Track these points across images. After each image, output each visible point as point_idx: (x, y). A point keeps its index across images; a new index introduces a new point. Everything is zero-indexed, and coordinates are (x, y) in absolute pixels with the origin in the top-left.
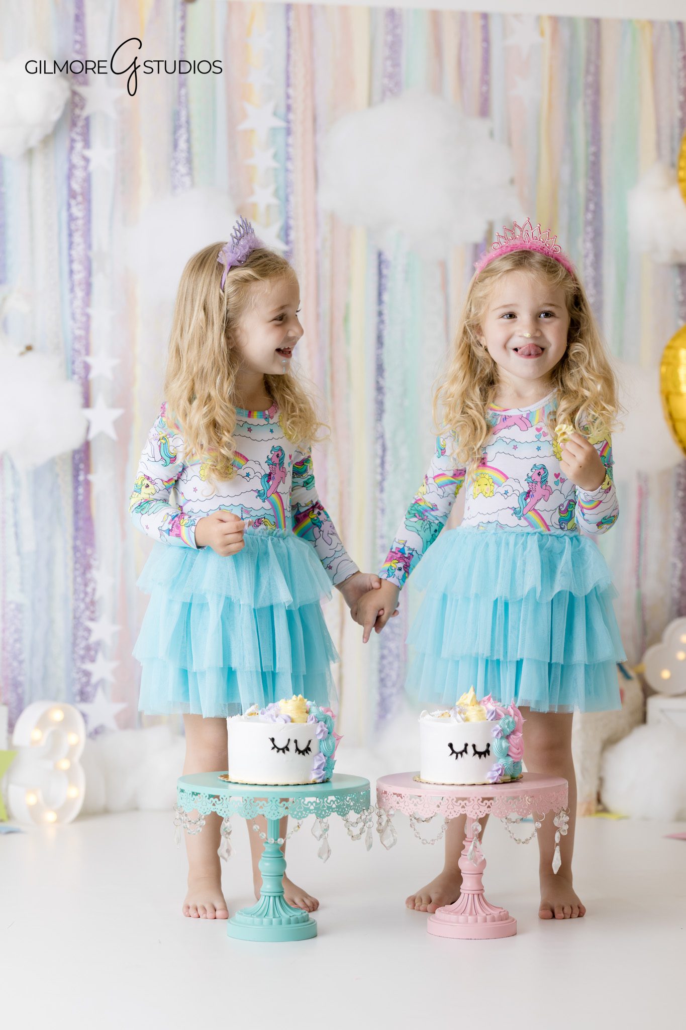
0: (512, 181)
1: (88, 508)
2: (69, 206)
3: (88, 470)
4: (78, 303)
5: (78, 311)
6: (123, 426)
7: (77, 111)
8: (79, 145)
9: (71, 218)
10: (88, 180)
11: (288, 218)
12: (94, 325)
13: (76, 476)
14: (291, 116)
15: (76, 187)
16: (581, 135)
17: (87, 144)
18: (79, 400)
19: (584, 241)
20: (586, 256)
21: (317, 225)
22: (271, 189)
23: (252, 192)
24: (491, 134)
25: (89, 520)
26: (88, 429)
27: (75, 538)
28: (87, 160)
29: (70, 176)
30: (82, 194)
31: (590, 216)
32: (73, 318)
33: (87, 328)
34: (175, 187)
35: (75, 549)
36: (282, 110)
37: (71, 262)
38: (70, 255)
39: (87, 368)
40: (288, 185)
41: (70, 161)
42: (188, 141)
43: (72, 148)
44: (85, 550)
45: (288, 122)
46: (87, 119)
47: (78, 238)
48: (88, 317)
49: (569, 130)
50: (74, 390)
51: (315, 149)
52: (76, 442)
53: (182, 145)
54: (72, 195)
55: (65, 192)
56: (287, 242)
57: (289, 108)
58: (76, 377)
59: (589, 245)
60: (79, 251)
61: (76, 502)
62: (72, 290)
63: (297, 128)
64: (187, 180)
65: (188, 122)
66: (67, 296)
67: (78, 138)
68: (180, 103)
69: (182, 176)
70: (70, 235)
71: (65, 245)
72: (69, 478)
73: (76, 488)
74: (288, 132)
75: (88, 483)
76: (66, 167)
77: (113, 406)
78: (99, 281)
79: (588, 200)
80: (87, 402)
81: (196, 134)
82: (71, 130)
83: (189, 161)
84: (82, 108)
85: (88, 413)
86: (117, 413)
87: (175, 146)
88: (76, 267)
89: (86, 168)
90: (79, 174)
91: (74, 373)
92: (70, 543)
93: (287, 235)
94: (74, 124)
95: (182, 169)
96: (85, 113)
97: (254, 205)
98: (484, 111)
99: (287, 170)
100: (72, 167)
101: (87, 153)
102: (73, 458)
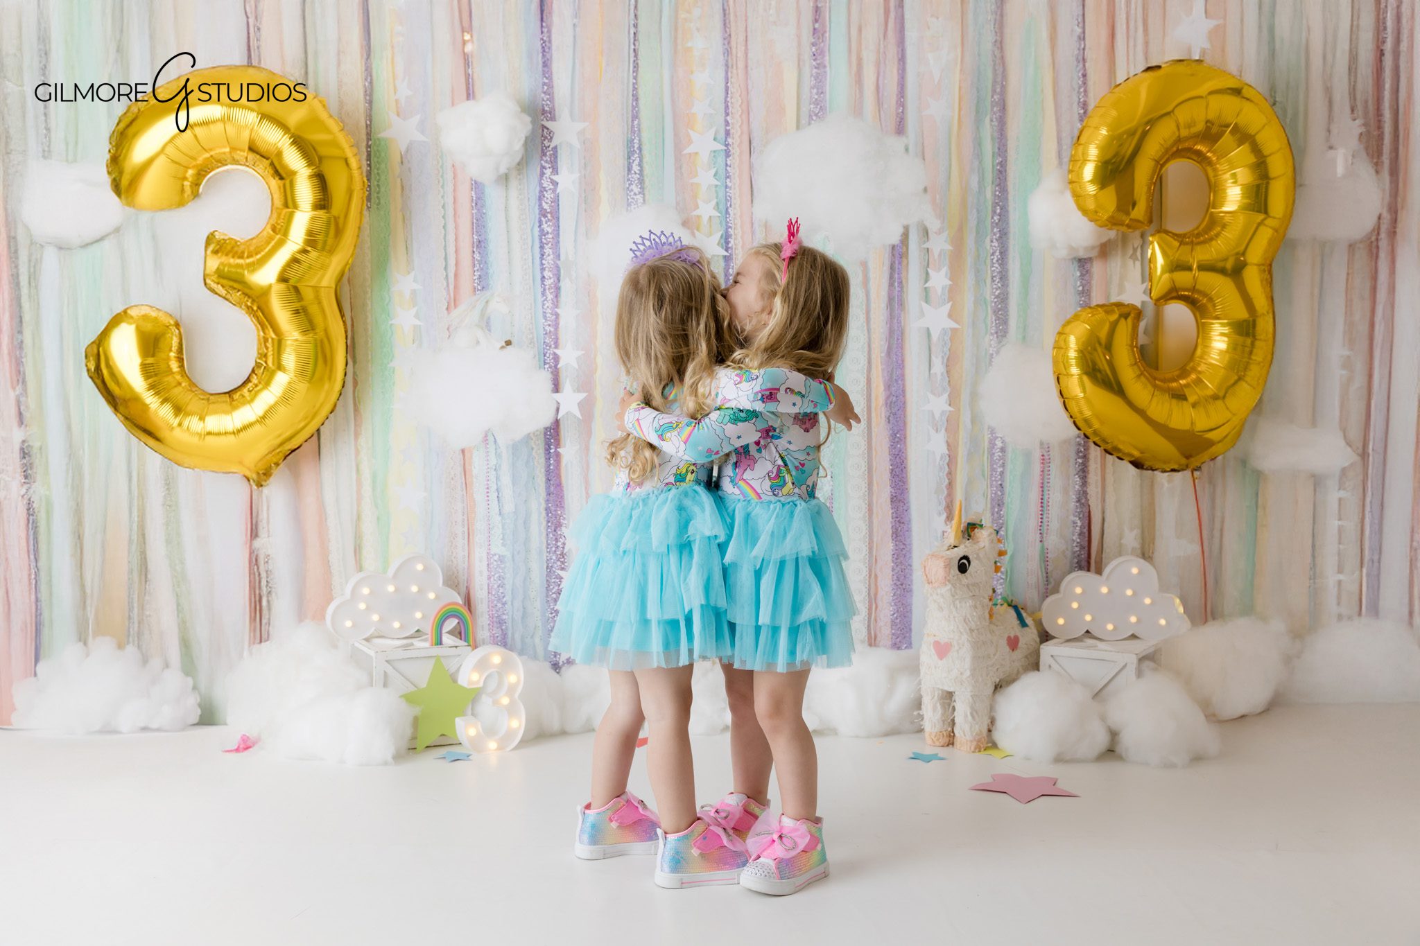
0: (925, 190)
1: (559, 476)
2: (540, 222)
3: (558, 445)
4: (548, 304)
5: (549, 311)
6: (587, 407)
7: (546, 143)
8: (548, 172)
9: (543, 233)
10: (556, 200)
11: (728, 227)
12: (562, 322)
13: (547, 450)
14: (730, 140)
15: (546, 206)
16: (988, 148)
17: (555, 170)
18: (550, 386)
19: (992, 241)
20: (993, 254)
21: (753, 233)
22: (714, 203)
23: (697, 207)
24: (907, 150)
25: (559, 485)
26: (558, 410)
27: (547, 501)
28: (555, 184)
29: (541, 198)
30: (550, 213)
31: (996, 218)
32: (545, 317)
33: (556, 326)
34: (629, 205)
35: (547, 510)
36: (722, 135)
37: (543, 270)
38: (542, 264)
39: (556, 358)
40: (728, 199)
41: (541, 184)
42: (640, 165)
43: (542, 174)
44: (556, 511)
45: (727, 145)
46: (556, 148)
47: (548, 250)
48: (557, 315)
49: (978, 143)
50: (545, 377)
51: (751, 167)
52: (547, 421)
53: (636, 168)
54: (543, 213)
55: (537, 211)
56: (727, 250)
57: (727, 133)
58: (547, 366)
59: (996, 244)
60: (549, 260)
61: (548, 471)
62: (543, 294)
63: (735, 150)
64: (639, 197)
65: (640, 149)
66: (540, 299)
67: (547, 165)
68: (633, 132)
69: (635, 194)
70: (542, 247)
71: (538, 256)
72: (542, 451)
73: (548, 459)
74: (728, 154)
75: (558, 455)
76: (538, 189)
77: (578, 390)
78: (565, 285)
79: (995, 204)
80: (556, 388)
81: (646, 159)
82: (542, 159)
83: (641, 181)
84: (550, 140)
85: (556, 396)
86: (582, 396)
87: (629, 170)
88: (547, 274)
89: (554, 191)
90: (549, 195)
91: (545, 363)
92: (543, 505)
93: (727, 243)
94: (544, 154)
95: (636, 189)
96: (552, 145)
97: (699, 217)
98: (900, 129)
99: (726, 187)
100: (543, 190)
101: (555, 178)
102: (545, 434)
